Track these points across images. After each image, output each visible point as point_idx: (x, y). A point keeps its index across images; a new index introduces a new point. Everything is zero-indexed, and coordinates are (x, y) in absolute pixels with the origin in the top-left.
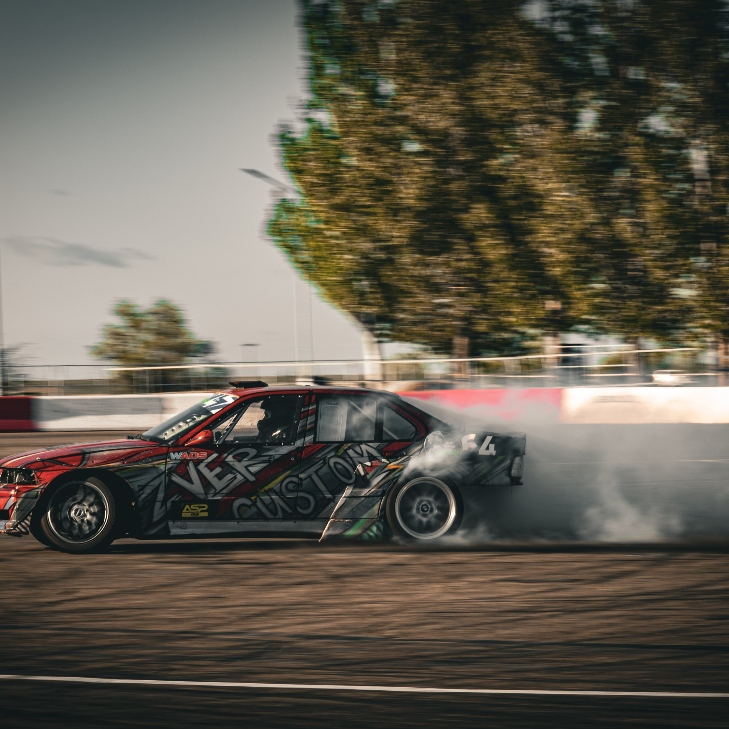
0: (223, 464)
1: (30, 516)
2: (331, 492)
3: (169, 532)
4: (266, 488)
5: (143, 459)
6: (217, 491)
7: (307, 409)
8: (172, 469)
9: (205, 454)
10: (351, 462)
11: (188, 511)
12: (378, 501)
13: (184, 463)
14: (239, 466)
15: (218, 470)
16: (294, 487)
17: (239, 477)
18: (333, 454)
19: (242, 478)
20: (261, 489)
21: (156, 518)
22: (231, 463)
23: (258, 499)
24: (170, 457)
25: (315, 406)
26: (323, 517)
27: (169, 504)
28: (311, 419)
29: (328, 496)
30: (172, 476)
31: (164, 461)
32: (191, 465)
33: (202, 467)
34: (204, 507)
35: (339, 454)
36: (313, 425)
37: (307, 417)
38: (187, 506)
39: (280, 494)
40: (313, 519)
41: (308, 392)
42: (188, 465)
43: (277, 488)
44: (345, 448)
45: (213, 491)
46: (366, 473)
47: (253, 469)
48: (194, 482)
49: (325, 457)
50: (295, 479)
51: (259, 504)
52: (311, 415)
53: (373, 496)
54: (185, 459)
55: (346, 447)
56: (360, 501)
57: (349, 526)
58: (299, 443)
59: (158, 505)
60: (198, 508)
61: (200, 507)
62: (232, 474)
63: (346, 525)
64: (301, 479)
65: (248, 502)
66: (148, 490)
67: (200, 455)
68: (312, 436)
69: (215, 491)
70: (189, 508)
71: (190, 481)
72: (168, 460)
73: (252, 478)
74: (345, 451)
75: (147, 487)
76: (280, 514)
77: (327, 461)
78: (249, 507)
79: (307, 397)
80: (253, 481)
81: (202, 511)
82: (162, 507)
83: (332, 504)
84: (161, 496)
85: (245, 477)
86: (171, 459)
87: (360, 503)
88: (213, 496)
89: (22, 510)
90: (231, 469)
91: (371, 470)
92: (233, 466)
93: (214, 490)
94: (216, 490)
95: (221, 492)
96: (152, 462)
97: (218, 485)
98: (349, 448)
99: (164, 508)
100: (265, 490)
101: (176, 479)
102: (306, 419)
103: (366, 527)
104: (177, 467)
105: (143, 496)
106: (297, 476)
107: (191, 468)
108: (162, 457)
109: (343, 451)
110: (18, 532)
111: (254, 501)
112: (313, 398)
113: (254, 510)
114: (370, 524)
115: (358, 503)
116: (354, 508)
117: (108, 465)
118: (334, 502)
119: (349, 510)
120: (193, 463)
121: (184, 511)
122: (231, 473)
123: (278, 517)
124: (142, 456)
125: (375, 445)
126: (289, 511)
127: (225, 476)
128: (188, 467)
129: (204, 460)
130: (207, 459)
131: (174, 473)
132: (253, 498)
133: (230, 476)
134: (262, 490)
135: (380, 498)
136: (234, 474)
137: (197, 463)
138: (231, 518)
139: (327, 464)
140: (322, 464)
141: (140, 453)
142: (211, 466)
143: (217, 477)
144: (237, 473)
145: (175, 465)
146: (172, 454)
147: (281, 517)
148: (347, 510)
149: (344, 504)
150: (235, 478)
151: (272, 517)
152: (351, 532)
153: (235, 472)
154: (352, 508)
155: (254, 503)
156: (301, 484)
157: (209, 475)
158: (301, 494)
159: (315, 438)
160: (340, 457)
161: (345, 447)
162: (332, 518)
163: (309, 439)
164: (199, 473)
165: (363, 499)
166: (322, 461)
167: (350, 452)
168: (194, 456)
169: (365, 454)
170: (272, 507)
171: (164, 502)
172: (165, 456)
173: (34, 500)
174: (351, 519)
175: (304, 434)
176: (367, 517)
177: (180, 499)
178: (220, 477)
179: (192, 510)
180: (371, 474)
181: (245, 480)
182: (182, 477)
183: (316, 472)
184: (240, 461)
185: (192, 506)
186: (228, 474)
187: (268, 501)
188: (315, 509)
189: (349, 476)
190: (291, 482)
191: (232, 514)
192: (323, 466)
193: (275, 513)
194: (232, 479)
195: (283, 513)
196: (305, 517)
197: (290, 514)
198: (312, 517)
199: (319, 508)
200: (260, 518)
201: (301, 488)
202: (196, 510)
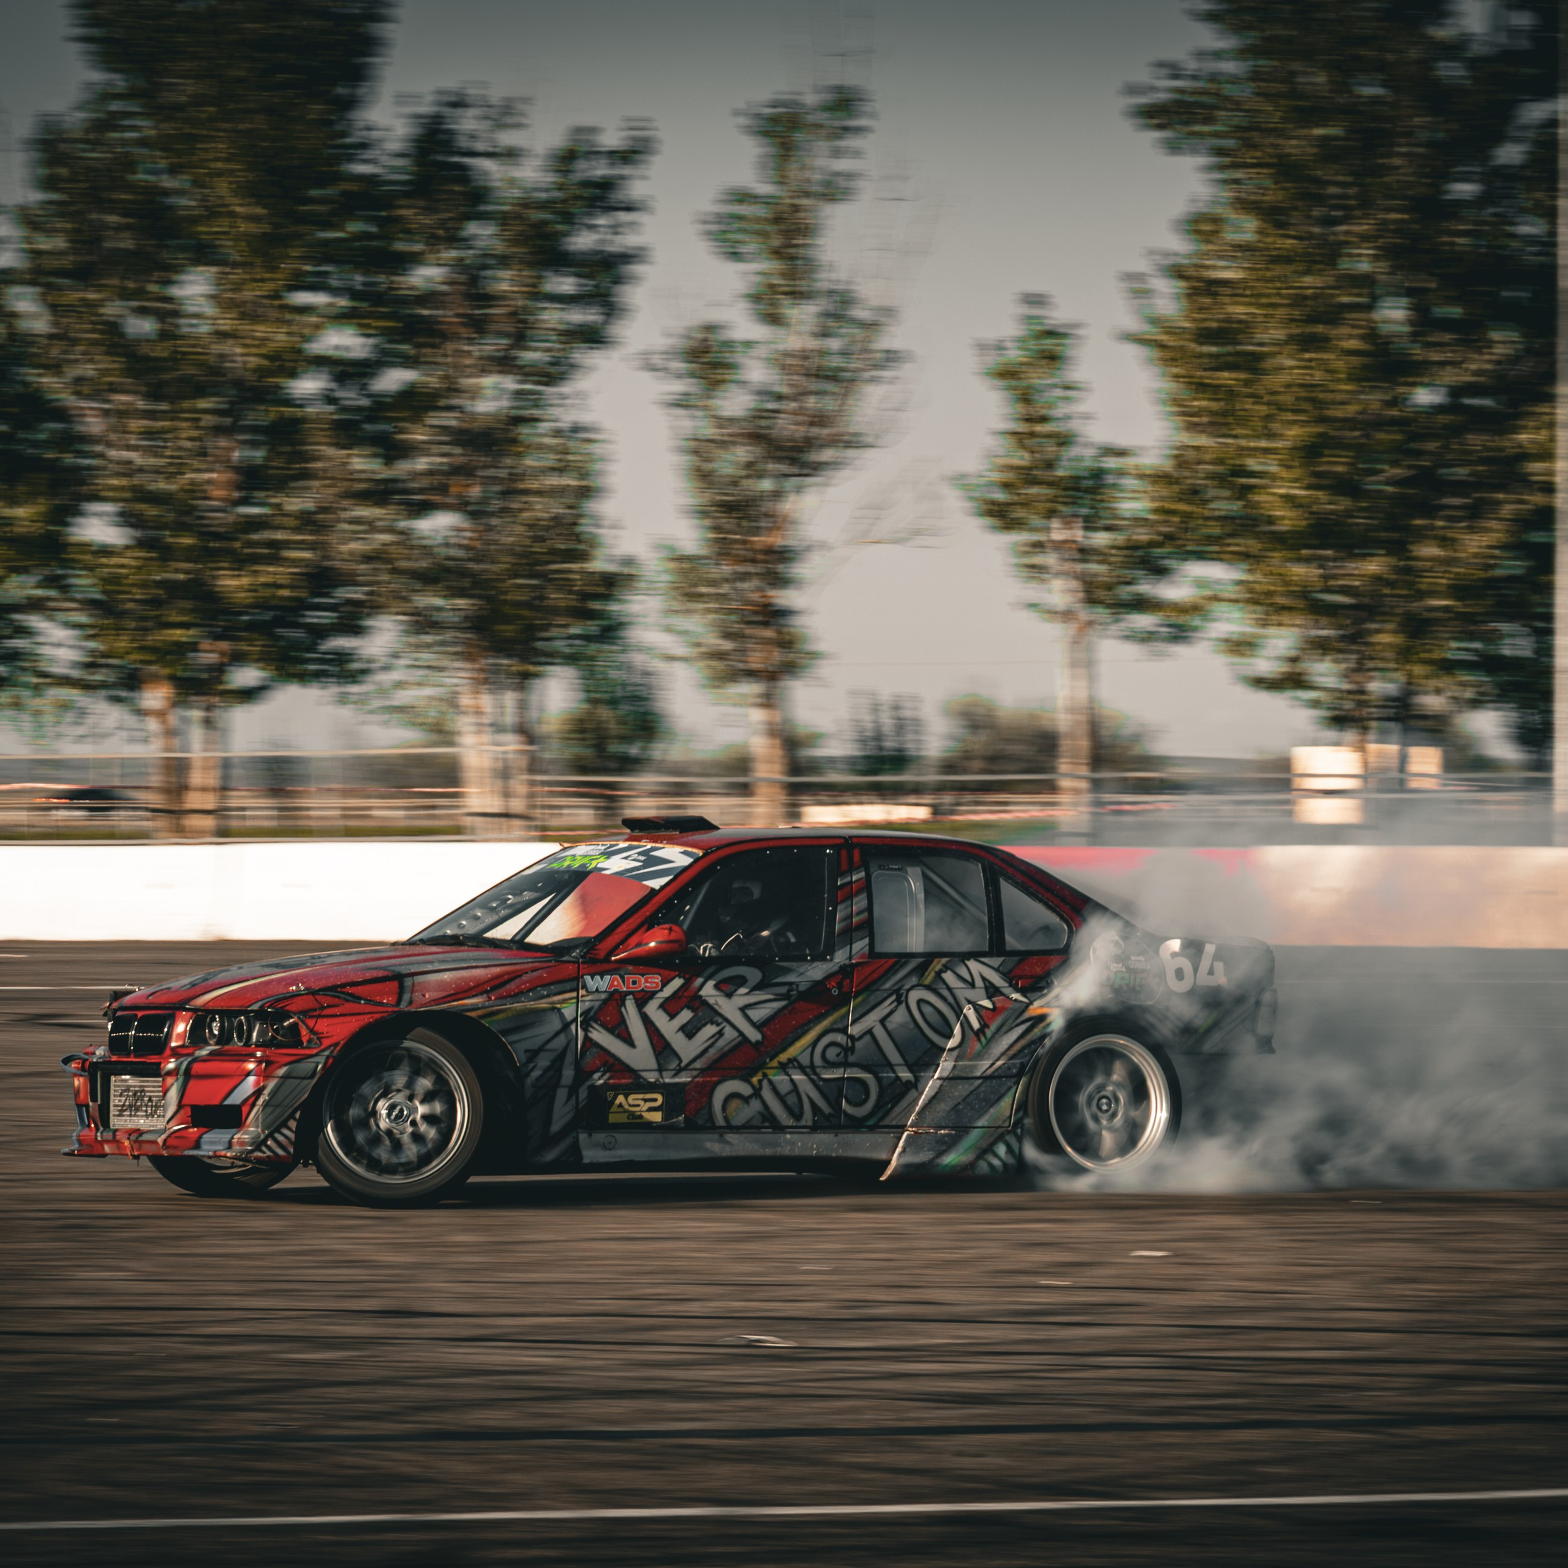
0: (696, 1003)
1: (295, 1119)
2: (911, 1068)
3: (581, 1157)
4: (783, 1057)
5: (530, 990)
6: (683, 1065)
7: (848, 879)
8: (592, 1014)
9: (658, 979)
10: (950, 999)
11: (621, 1110)
12: (1010, 1088)
13: (616, 999)
14: (729, 1007)
15: (686, 1015)
16: (838, 1055)
17: (729, 1034)
18: (914, 980)
19: (736, 1034)
20: (772, 1059)
21: (555, 1127)
22: (711, 1001)
23: (765, 1083)
24: (584, 987)
25: (862, 874)
26: (894, 1123)
27: (583, 1093)
28: (860, 902)
29: (905, 1075)
30: (591, 1030)
31: (574, 994)
32: (630, 1005)
33: (652, 1009)
34: (655, 1100)
35: (927, 982)
36: (865, 915)
37: (850, 897)
38: (621, 1099)
39: (809, 1070)
40: (872, 1129)
41: (842, 841)
42: (624, 1004)
43: (805, 1060)
44: (937, 969)
45: (674, 1065)
46: (984, 1026)
47: (757, 1015)
48: (637, 1043)
49: (900, 989)
50: (840, 1038)
51: (767, 1094)
52: (858, 893)
53: (1000, 1077)
54: (616, 991)
55: (938, 967)
56: (972, 1088)
57: (948, 1145)
58: (840, 957)
59: (562, 1094)
60: (642, 1103)
61: (646, 1100)
62: (714, 1026)
63: (941, 1141)
64: (852, 1038)
65: (745, 1089)
66: (543, 1062)
67: (646, 981)
68: (867, 941)
69: (679, 1065)
70: (624, 1102)
71: (629, 1041)
72: (582, 992)
73: (754, 1035)
74: (938, 974)
75: (542, 1055)
76: (808, 1118)
77: (903, 998)
78: (746, 1100)
79: (844, 853)
80: (757, 1042)
81: (650, 1109)
82: (569, 1098)
83: (913, 1093)
84: (568, 1074)
85: (741, 1033)
86: (587, 990)
87: (972, 1092)
88: (674, 1076)
89: (277, 1106)
90: (712, 1015)
91: (992, 1019)
92: (716, 1007)
93: (677, 1062)
94: (681, 1061)
95: (691, 1067)
96: (548, 996)
97: (687, 1049)
98: (946, 968)
99: (573, 1101)
100: (780, 1063)
101: (599, 1035)
102: (849, 902)
103: (984, 1145)
104: (600, 1008)
105: (536, 1074)
106: (844, 1031)
107: (630, 1008)
108: (568, 986)
109: (933, 974)
110: (268, 1157)
111: (757, 1086)
112: (856, 853)
113: (756, 1105)
114: (992, 1139)
115: (966, 1094)
116: (959, 1104)
117: (461, 1002)
118: (916, 1088)
119: (948, 1109)
120: (635, 998)
121: (615, 1108)
122: (712, 1023)
123: (803, 1123)
124: (525, 983)
125: (996, 961)
126: (826, 1109)
127: (699, 1029)
128: (623, 1009)
129: (657, 992)
130: (661, 990)
131: (596, 1022)
132: (755, 1080)
133: (710, 1030)
134: (775, 1063)
135: (1013, 1080)
136: (718, 1025)
137: (643, 998)
138: (710, 1126)
139: (904, 1005)
140: (895, 1004)
141: (521, 976)
142: (670, 1008)
143: (684, 1032)
144: (725, 1024)
145: (597, 1004)
146: (588, 978)
147: (810, 1123)
148: (943, 1107)
149: (937, 1093)
150: (720, 1033)
151: (791, 1122)
152: (951, 1159)
153: (720, 1020)
154: (955, 1102)
155: (757, 1093)
156: (852, 1049)
157: (668, 1027)
158: (851, 1073)
159: (872, 945)
160: (929, 988)
161: (937, 965)
162: (911, 1126)
163: (860, 946)
164: (648, 1022)
165: (980, 1081)
166: (894, 997)
167: (948, 976)
168: (634, 983)
169: (979, 983)
170: (792, 1100)
171: (573, 1090)
172: (574, 984)
173: (306, 1082)
174: (952, 1128)
175: (849, 934)
176: (986, 1124)
177: (605, 1083)
178: (689, 1031)
179: (630, 1105)
180: (993, 1027)
181: (740, 1038)
182: (611, 1031)
183: (882, 1021)
184: (729, 995)
185: (631, 1097)
186: (705, 1025)
187: (784, 1087)
188: (878, 1106)
189: (946, 1031)
190: (832, 1044)
191: (711, 1116)
192: (896, 1007)
193: (797, 1115)
194: (713, 1036)
195: (814, 1115)
196: (857, 1125)
197: (828, 1117)
198: (871, 1122)
199: (887, 1103)
200: (767, 1124)
201: (852, 1059)
202: (638, 1106)
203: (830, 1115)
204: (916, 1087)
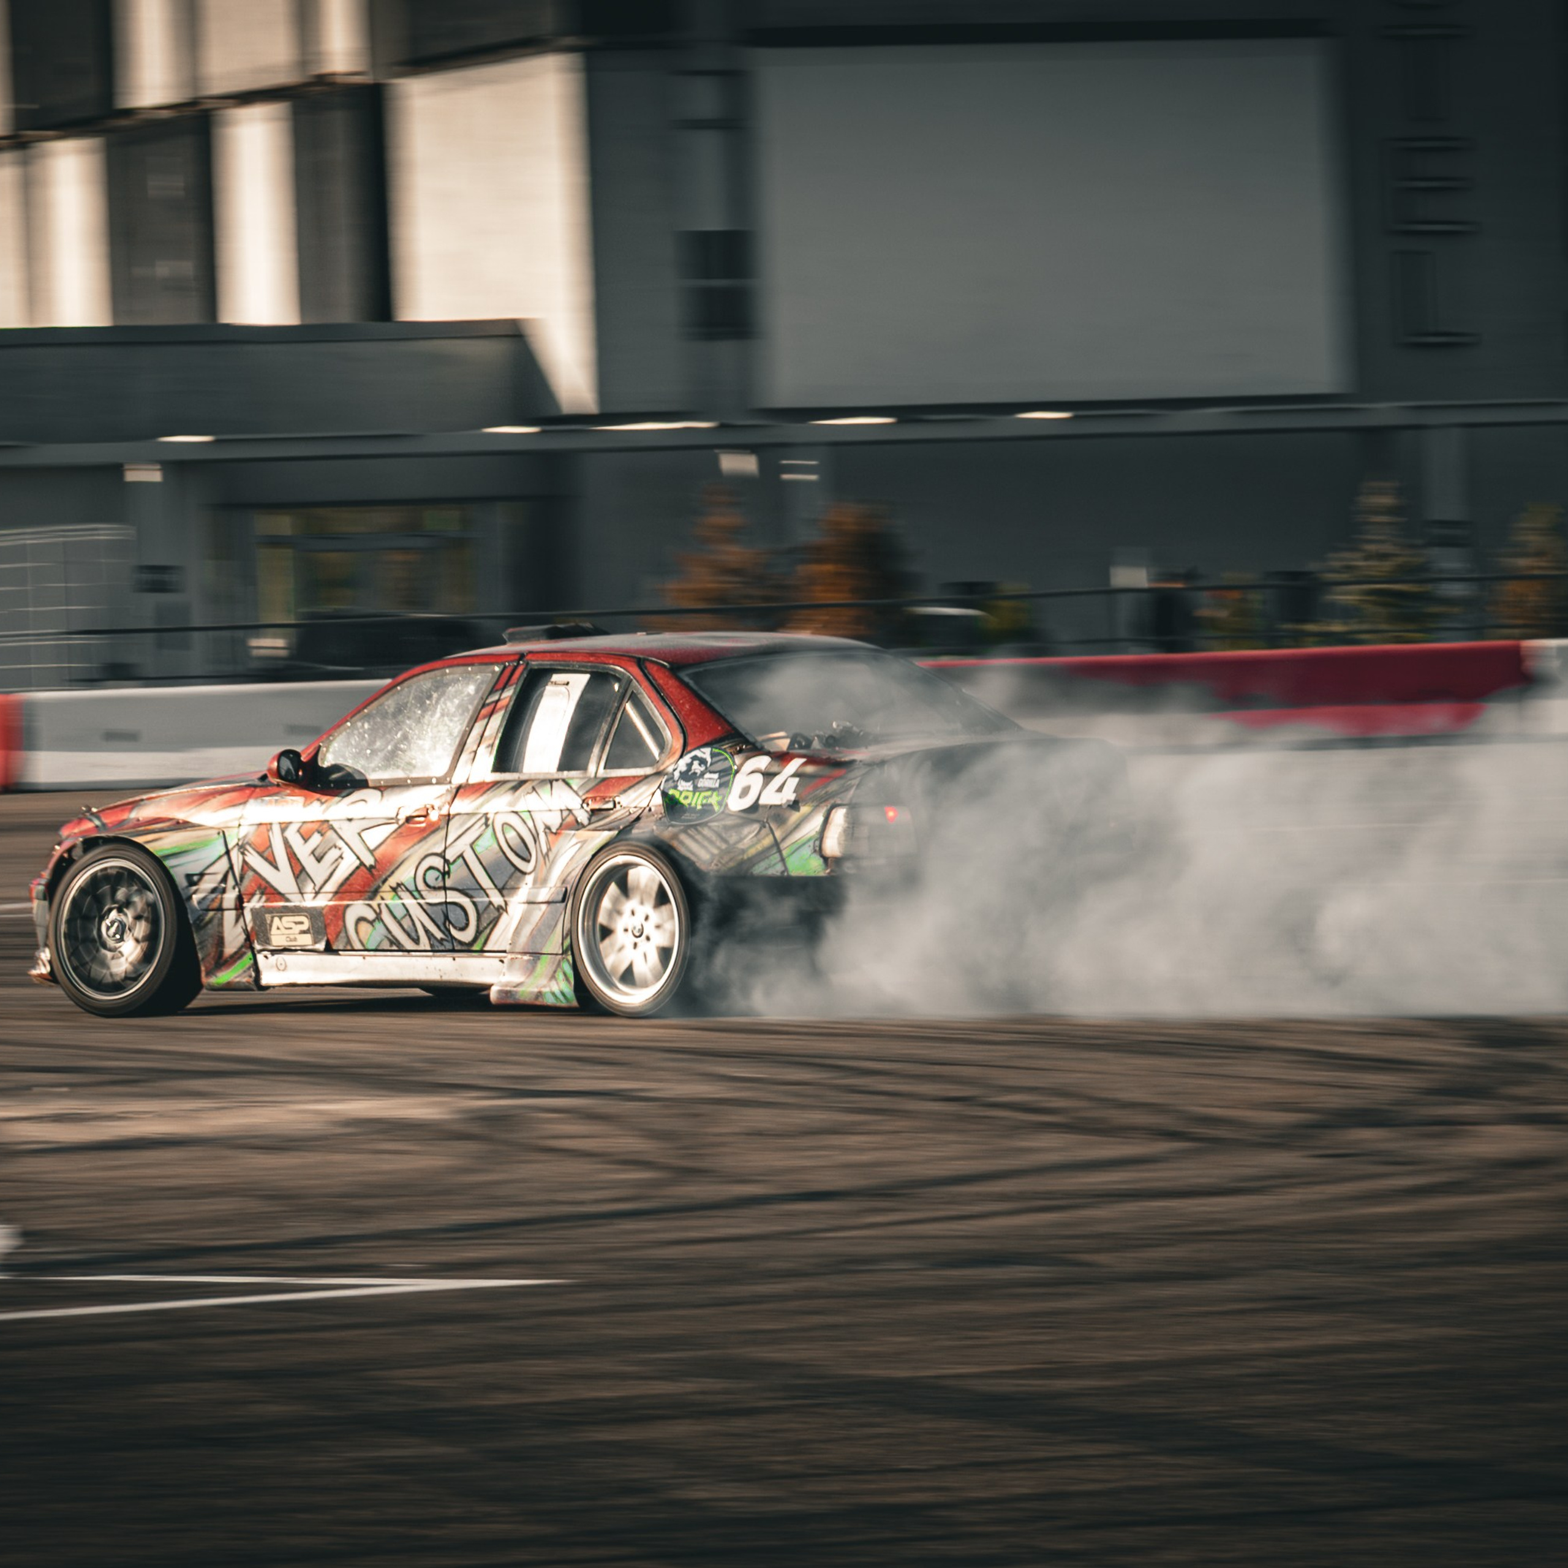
0: (324, 827)
2: (501, 891)
3: (260, 978)
4: (393, 881)
6: (317, 888)
8: (248, 838)
10: (531, 824)
11: (279, 932)
12: (562, 915)
14: (350, 832)
15: (316, 840)
16: (437, 879)
17: (349, 857)
19: (354, 858)
20: (385, 882)
22: (336, 825)
23: (383, 906)
25: (512, 692)
26: (496, 947)
27: (248, 916)
28: (495, 721)
29: (497, 899)
30: (246, 852)
32: (277, 835)
33: (292, 835)
34: (301, 923)
37: (490, 715)
38: (277, 921)
39: (415, 893)
40: (479, 953)
42: (271, 828)
43: (410, 882)
45: (310, 888)
47: (372, 838)
48: (280, 866)
49: (488, 812)
50: (438, 862)
51: (386, 916)
52: (498, 711)
53: (555, 902)
56: (540, 913)
57: (529, 971)
59: (229, 916)
60: (293, 925)
62: (337, 850)
63: (526, 967)
64: (447, 862)
65: (371, 913)
66: (207, 884)
69: (314, 888)
70: (280, 927)
71: (273, 864)
73: (369, 860)
75: (206, 878)
76: (424, 943)
77: (490, 821)
78: (372, 923)
80: (372, 867)
81: (301, 932)
82: (237, 921)
84: (230, 897)
85: (358, 858)
87: (540, 918)
88: (313, 899)
90: (336, 838)
91: (556, 842)
92: (339, 831)
93: (312, 886)
94: (315, 884)
95: (323, 890)
97: (317, 872)
99: (241, 923)
100: (391, 887)
101: (253, 859)
102: (484, 721)
103: (550, 973)
104: (255, 832)
105: (198, 897)
106: (441, 855)
111: (378, 911)
113: (380, 929)
114: (555, 967)
116: (535, 929)
119: (528, 935)
121: (274, 931)
123: (421, 947)
126: (439, 935)
127: (325, 853)
128: (271, 834)
131: (251, 846)
132: (375, 903)
133: (334, 854)
134: (387, 886)
135: (564, 906)
136: (340, 848)
137: (285, 823)
138: (348, 948)
139: (490, 829)
140: (484, 827)
142: (304, 832)
143: (315, 856)
144: (345, 848)
145: (253, 829)
147: (427, 947)
148: (525, 933)
149: (521, 917)
150: (342, 858)
151: (412, 946)
152: (532, 986)
153: (342, 844)
154: (533, 927)
155: (379, 915)
156: (450, 873)
157: (303, 852)
158: (454, 897)
162: (509, 951)
164: (289, 848)
165: (543, 907)
166: (481, 820)
167: (533, 799)
170: (407, 923)
171: (239, 913)
174: (531, 954)
176: (549, 951)
177: (263, 905)
178: (318, 855)
179: (286, 928)
180: (555, 850)
181: (358, 864)
182: (262, 855)
183: (472, 845)
184: (350, 819)
185: (285, 919)
186: (330, 849)
187: (400, 913)
188: (478, 933)
189: (525, 854)
190: (431, 868)
191: (349, 942)
192: (485, 830)
193: (417, 941)
194: (336, 860)
195: (429, 939)
196: (467, 948)
197: (441, 941)
198: (476, 947)
199: (485, 928)
200: (394, 948)
201: (448, 883)
202: (291, 928)
203: (442, 939)
204: (506, 911)
